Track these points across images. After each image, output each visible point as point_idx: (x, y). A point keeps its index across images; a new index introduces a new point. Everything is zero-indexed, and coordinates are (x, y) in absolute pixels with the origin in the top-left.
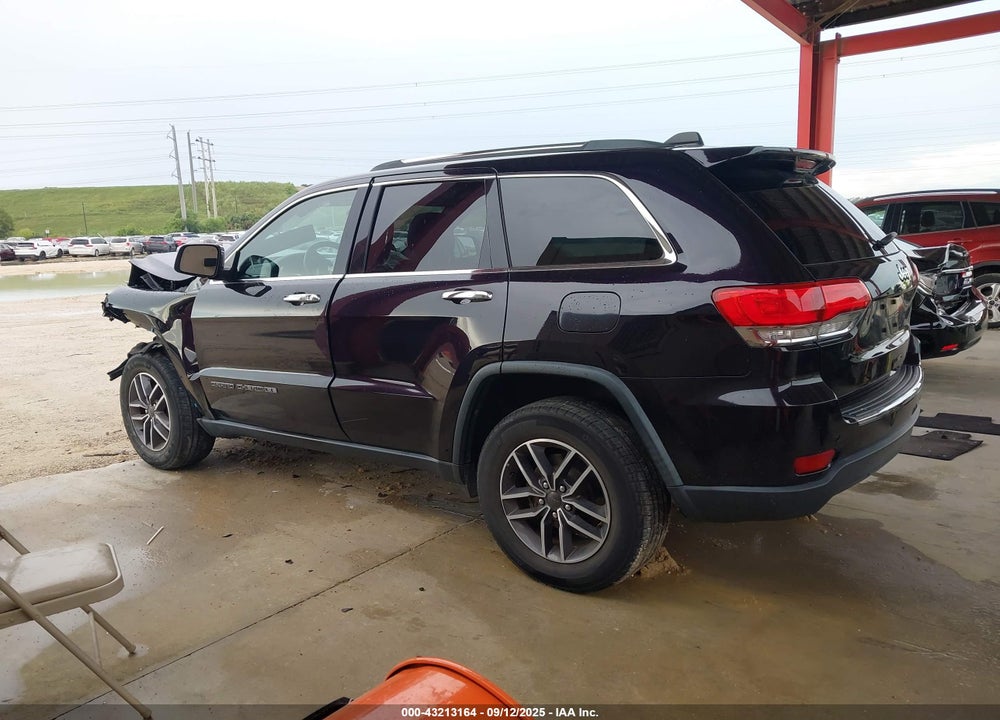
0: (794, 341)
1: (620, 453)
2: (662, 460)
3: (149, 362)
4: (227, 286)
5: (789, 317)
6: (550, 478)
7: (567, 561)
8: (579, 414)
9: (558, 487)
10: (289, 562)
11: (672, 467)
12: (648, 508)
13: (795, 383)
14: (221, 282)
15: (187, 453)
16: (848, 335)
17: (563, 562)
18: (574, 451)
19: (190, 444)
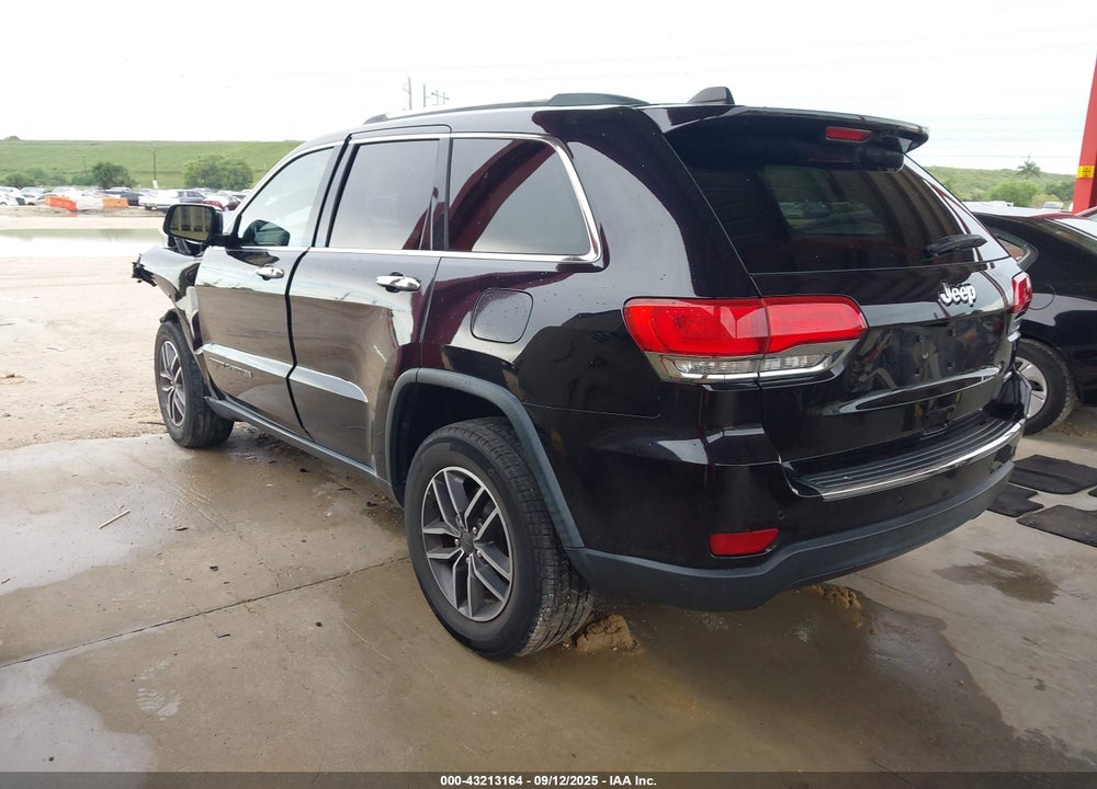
0: (729, 377)
1: (523, 496)
2: (558, 512)
3: (170, 331)
4: (229, 253)
5: (718, 345)
6: (462, 514)
7: (476, 618)
8: (492, 443)
9: (470, 529)
10: (214, 568)
11: (571, 522)
12: (550, 569)
13: (729, 433)
14: (223, 248)
15: (200, 432)
16: (826, 374)
17: (471, 617)
18: (483, 487)
19: (202, 424)
